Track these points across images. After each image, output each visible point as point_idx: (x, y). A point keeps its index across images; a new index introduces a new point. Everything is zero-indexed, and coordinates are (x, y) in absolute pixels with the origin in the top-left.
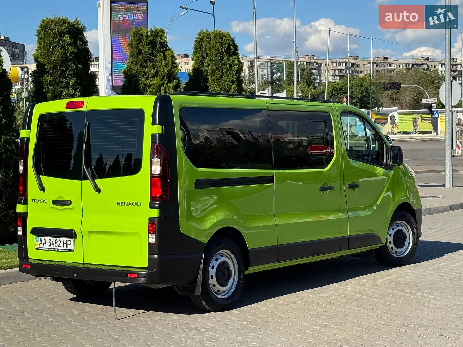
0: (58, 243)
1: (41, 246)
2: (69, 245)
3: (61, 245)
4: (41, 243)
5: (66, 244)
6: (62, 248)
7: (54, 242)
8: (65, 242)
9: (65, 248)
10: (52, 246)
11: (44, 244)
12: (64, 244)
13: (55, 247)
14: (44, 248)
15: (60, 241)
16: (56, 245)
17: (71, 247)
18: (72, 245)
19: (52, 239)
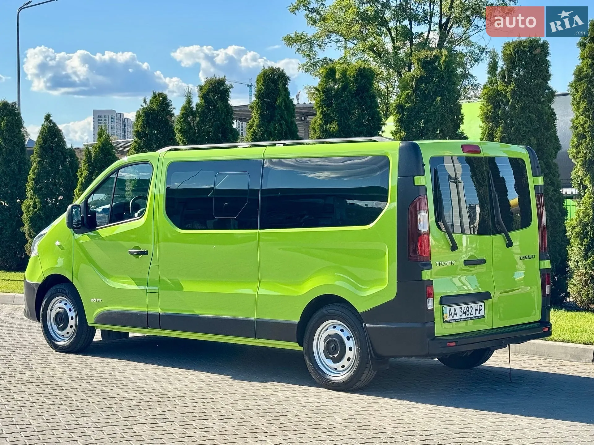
0: (470, 311)
1: (451, 318)
2: (481, 310)
3: (473, 312)
4: (451, 315)
5: (477, 310)
6: (474, 315)
7: (465, 310)
8: (476, 308)
9: (477, 315)
10: (464, 316)
11: (454, 314)
12: (476, 310)
13: (467, 316)
14: (456, 320)
15: (471, 308)
16: (468, 313)
17: (482, 313)
18: (483, 310)
19: (463, 307)
